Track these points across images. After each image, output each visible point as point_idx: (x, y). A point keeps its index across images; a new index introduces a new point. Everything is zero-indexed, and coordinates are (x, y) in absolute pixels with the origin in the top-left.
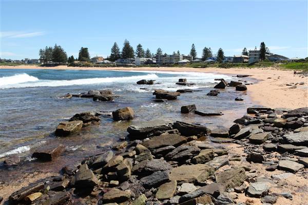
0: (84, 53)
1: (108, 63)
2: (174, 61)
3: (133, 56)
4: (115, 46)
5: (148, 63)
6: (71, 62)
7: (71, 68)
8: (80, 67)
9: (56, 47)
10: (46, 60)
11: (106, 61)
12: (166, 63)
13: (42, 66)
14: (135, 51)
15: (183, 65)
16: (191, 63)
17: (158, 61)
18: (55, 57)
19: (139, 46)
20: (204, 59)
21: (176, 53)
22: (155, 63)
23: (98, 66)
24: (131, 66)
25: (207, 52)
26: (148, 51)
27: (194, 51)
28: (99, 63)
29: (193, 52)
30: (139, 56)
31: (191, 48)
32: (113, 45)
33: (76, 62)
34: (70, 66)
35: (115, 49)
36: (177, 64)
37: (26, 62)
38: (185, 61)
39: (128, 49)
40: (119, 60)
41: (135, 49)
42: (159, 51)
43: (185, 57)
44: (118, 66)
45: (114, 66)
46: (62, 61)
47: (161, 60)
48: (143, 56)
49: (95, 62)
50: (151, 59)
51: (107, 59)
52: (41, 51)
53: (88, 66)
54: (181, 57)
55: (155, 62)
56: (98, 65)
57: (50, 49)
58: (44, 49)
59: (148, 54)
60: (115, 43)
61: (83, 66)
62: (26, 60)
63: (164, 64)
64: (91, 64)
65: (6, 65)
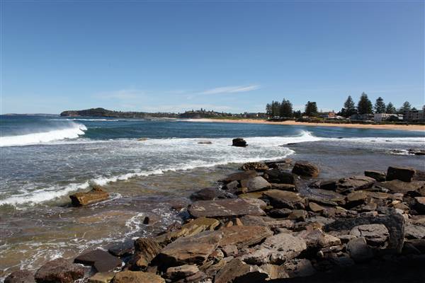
0: (311, 107)
1: (340, 119)
3: (370, 111)
4: (349, 100)
5: (392, 120)
6: (298, 116)
7: (300, 123)
8: (310, 122)
9: (284, 101)
10: (272, 115)
11: (338, 117)
12: (417, 121)
13: (269, 120)
14: (374, 105)
17: (407, 118)
18: (282, 112)
19: (379, 100)
22: (401, 120)
23: (330, 123)
24: (369, 123)
26: (390, 105)
28: (330, 119)
30: (379, 111)
32: (347, 98)
33: (304, 117)
34: (298, 121)
35: (349, 103)
37: (245, 116)
39: (365, 103)
40: (354, 116)
41: (374, 103)
42: (407, 105)
44: (353, 123)
45: (348, 123)
46: (290, 116)
47: (410, 117)
48: (384, 111)
49: (324, 117)
50: (396, 115)
51: (338, 114)
52: (268, 106)
53: (318, 122)
55: (401, 118)
56: (329, 121)
57: (276, 103)
58: (270, 103)
59: (390, 109)
60: (349, 97)
61: (313, 122)
62: (245, 113)
63: (414, 121)
64: (321, 119)
65: (228, 118)
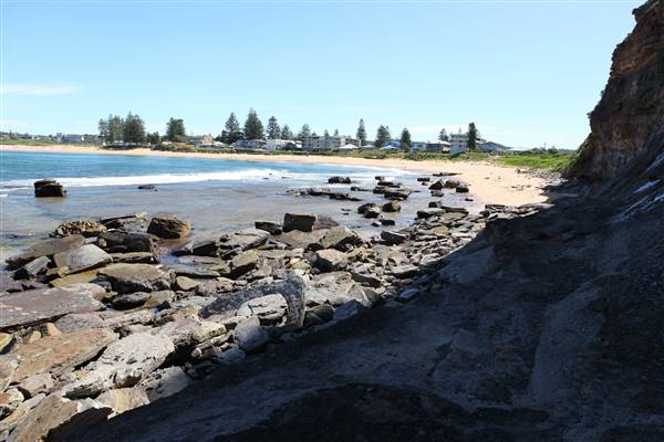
0: (176, 129)
1: (221, 147)
2: (332, 147)
3: (261, 137)
4: (232, 118)
5: (288, 149)
6: (154, 141)
7: (158, 153)
8: (174, 151)
9: (130, 116)
10: (110, 139)
11: (217, 143)
12: (318, 150)
13: (107, 148)
14: (265, 127)
15: (346, 153)
16: (360, 150)
17: (306, 146)
18: (128, 134)
19: (273, 119)
20: (378, 144)
21: (331, 134)
22: (301, 149)
23: (203, 151)
24: (260, 153)
25: (383, 133)
26: (286, 128)
27: (363, 130)
28: (205, 146)
29: (361, 133)
30: (272, 136)
31: (358, 126)
32: (229, 115)
33: (165, 143)
34: (155, 149)
35: (231, 122)
36: (337, 151)
37: (59, 140)
38: (350, 146)
39: (253, 126)
40: (239, 142)
41: (265, 124)
42: (305, 129)
43: (349, 141)
44: (238, 152)
45: (232, 152)
46: (141, 140)
47: (310, 145)
48: (278, 137)
49: (196, 143)
50: (293, 142)
51: (217, 139)
52: (102, 123)
53: (187, 150)
54: (343, 140)
55: (300, 146)
56: (204, 149)
57: (116, 119)
58: (106, 119)
59: (286, 134)
60: (232, 114)
61: (179, 150)
63: (314, 151)
64: (192, 147)
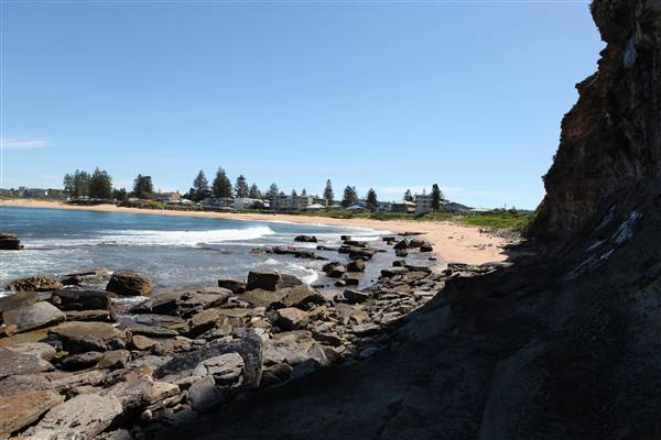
0: (143, 185)
1: (188, 204)
2: (300, 206)
3: (229, 195)
4: (201, 176)
5: (257, 208)
6: (121, 198)
7: (124, 209)
8: (140, 208)
9: (97, 172)
10: (74, 194)
11: (185, 201)
12: (285, 209)
13: (69, 203)
14: (233, 186)
15: (314, 212)
16: (327, 209)
17: (274, 205)
18: (94, 189)
19: (241, 178)
20: (345, 203)
21: (299, 194)
22: (268, 208)
23: (171, 209)
24: (227, 211)
25: (349, 193)
26: (254, 187)
27: (330, 190)
28: (172, 204)
29: (328, 192)
30: (240, 195)
31: (325, 186)
32: (198, 174)
33: (132, 200)
34: (121, 205)
35: (200, 180)
36: (305, 210)
37: (21, 194)
38: (317, 206)
39: (222, 182)
40: (207, 200)
41: (233, 183)
42: (273, 188)
43: (316, 200)
44: (206, 210)
45: (199, 210)
46: (108, 196)
47: (277, 204)
48: (246, 195)
49: (163, 200)
50: (261, 201)
51: (185, 197)
52: (68, 178)
53: (153, 207)
54: (310, 200)
55: (267, 205)
56: (171, 206)
57: (83, 175)
58: (72, 173)
59: (254, 193)
60: (201, 172)
61: (145, 207)
62: (21, 189)
63: (282, 210)
64: (159, 204)
